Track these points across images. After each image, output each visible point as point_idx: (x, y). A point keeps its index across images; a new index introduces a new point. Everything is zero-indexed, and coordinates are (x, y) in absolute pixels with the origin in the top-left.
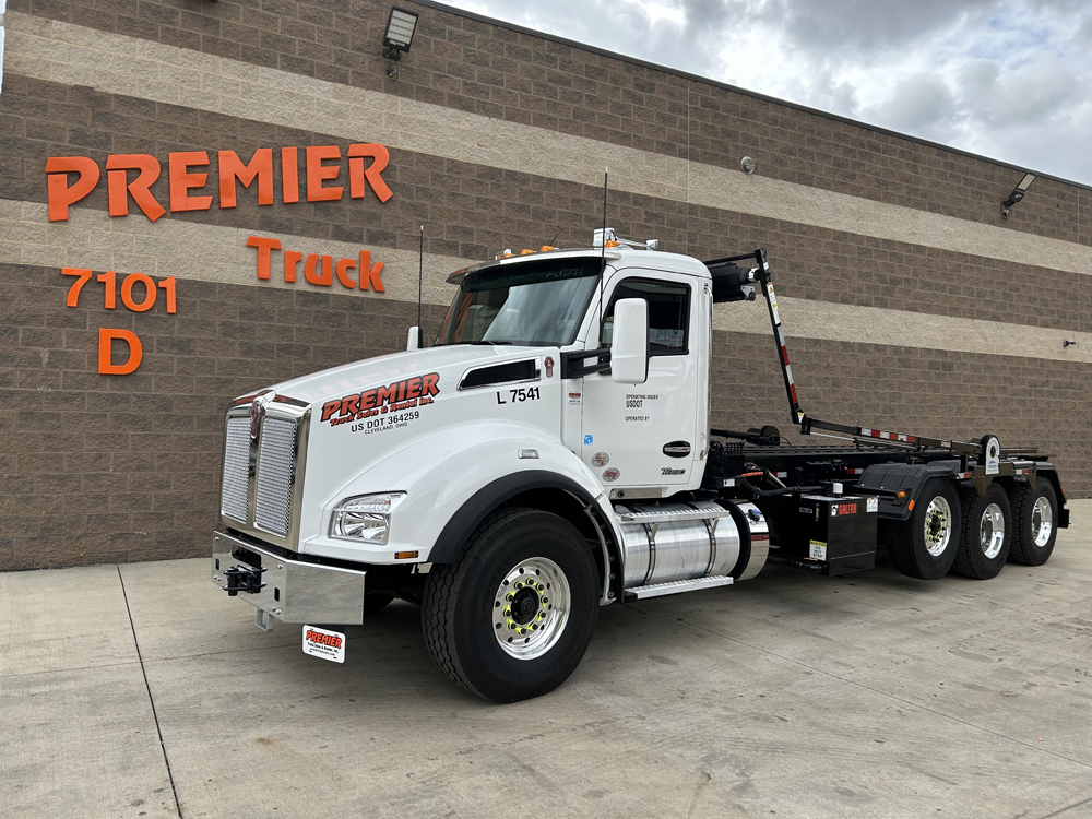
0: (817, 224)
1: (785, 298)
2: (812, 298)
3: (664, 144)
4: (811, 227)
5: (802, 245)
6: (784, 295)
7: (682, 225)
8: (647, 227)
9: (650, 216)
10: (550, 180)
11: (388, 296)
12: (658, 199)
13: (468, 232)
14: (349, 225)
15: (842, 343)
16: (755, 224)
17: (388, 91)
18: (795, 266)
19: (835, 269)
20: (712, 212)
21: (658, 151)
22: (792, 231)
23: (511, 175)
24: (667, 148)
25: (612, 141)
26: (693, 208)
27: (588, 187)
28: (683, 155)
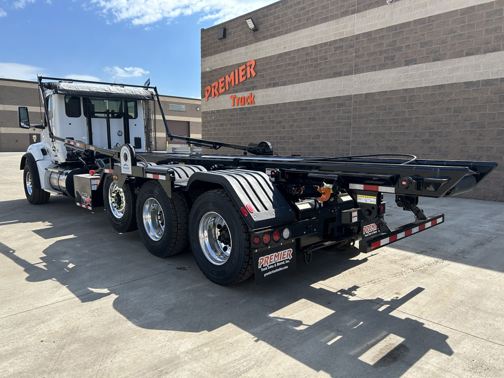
0: (445, 11)
1: (415, 66)
2: (439, 60)
3: (343, 12)
4: (439, 15)
5: (431, 30)
6: (415, 64)
7: (352, 46)
8: (335, 53)
9: (336, 49)
10: (298, 50)
11: (256, 104)
12: (340, 39)
13: (274, 78)
14: (248, 86)
15: (465, 83)
16: (396, 30)
17: (256, 42)
18: (423, 44)
19: (460, 35)
20: (369, 34)
21: (342, 16)
22: (423, 23)
23: (286, 53)
24: (345, 14)
25: (321, 23)
26: (357, 37)
27: (311, 47)
28: (353, 12)
